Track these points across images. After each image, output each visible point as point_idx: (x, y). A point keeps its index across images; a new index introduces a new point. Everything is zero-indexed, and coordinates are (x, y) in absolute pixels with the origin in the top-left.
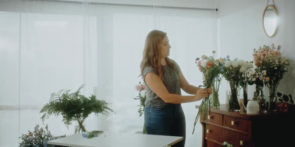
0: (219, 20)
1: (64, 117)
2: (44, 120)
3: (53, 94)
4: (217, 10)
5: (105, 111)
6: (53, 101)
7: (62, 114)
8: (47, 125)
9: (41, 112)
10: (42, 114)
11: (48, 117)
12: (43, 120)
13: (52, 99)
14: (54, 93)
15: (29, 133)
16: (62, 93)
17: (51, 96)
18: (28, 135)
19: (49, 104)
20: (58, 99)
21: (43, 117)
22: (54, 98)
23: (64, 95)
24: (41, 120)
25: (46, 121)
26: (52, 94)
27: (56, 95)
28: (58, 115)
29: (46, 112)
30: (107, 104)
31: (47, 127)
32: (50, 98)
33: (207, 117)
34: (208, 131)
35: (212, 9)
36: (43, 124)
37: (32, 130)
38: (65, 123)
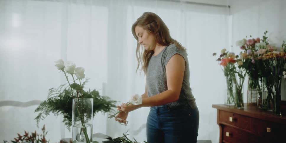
0: (230, 18)
1: (65, 117)
2: (39, 121)
3: (51, 89)
4: (229, 7)
5: (112, 109)
6: (52, 97)
7: (63, 113)
8: (44, 126)
9: (36, 111)
10: (38, 113)
12: (37, 122)
13: (51, 95)
14: (53, 88)
15: (18, 137)
16: (63, 89)
17: (49, 92)
18: (18, 139)
19: (46, 101)
20: (58, 95)
21: (38, 117)
22: (54, 94)
23: (65, 90)
24: (36, 121)
25: (42, 123)
26: (50, 89)
27: (56, 91)
28: (58, 115)
29: (43, 112)
30: (115, 101)
31: (44, 129)
32: (48, 94)
33: (229, 119)
34: (227, 134)
35: (225, 6)
36: (38, 126)
37: (22, 134)
38: (66, 124)
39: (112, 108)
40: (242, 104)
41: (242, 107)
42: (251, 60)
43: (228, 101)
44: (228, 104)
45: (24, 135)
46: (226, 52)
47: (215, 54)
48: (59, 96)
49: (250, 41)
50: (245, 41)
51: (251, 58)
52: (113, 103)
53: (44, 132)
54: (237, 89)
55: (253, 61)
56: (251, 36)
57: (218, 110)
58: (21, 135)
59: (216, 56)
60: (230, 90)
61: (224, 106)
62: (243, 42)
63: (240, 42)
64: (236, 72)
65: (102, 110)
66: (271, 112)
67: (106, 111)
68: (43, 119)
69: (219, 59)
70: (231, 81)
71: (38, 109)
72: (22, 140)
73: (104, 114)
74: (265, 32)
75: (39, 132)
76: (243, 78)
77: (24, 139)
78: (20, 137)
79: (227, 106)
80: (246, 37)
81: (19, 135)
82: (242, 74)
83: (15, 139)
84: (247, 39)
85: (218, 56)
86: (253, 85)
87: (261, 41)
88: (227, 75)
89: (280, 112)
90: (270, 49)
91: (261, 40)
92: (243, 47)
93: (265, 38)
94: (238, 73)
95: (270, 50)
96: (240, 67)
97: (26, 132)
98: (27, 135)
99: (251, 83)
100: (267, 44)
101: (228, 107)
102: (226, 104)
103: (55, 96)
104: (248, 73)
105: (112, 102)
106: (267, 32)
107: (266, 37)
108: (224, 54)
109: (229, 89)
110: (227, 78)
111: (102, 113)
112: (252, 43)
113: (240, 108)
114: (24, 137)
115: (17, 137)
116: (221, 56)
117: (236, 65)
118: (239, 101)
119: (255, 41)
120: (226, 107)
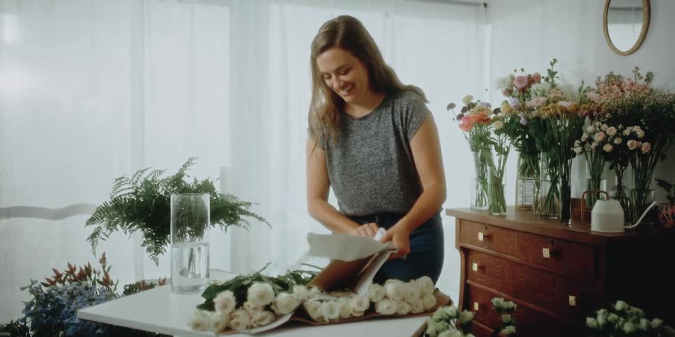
0: (487, 29)
1: (147, 236)
2: (97, 244)
3: (120, 179)
4: (485, 5)
5: (242, 220)
6: (120, 196)
7: (143, 227)
8: (104, 254)
9: (87, 224)
10: (92, 229)
11: (107, 236)
12: (92, 244)
13: (118, 192)
14: (123, 178)
15: (55, 275)
16: (141, 179)
17: (114, 185)
18: (53, 280)
19: (108, 203)
20: (133, 191)
21: (94, 236)
22: (122, 190)
23: (146, 182)
24: (89, 242)
25: (102, 246)
26: (117, 180)
27: (128, 182)
28: (132, 232)
29: (103, 225)
30: (249, 204)
31: (103, 260)
32: (112, 190)
33: (477, 236)
34: (475, 267)
35: (478, 5)
36: (94, 253)
37: (63, 270)
38: (149, 250)
39: (242, 217)
40: (502, 207)
41: (503, 213)
42: (520, 118)
43: (476, 202)
44: (478, 208)
45: (67, 271)
46: (474, 101)
47: (451, 106)
48: (133, 193)
49: (521, 79)
50: (513, 78)
51: (520, 115)
52: (243, 208)
53: (104, 267)
54: (493, 177)
55: (523, 121)
56: (522, 70)
57: (457, 219)
58: (61, 272)
59: (455, 109)
60: (482, 178)
61: (469, 211)
62: (508, 81)
63: (503, 81)
64: (492, 143)
65: (222, 221)
66: (555, 220)
67: (230, 223)
68: (104, 239)
69: (460, 117)
70: (484, 161)
71: (92, 221)
72: (62, 282)
73: (226, 229)
74: (553, 61)
75: (96, 266)
76: (506, 154)
77: (65, 278)
78: (58, 276)
79: (476, 210)
80: (515, 70)
81: (55, 271)
82: (503, 146)
83: (48, 280)
84: (517, 75)
85: (458, 111)
86: (528, 170)
87: (542, 81)
88: (475, 149)
89: (569, 218)
90: (555, 97)
91: (543, 77)
92: (509, 92)
93: (552, 74)
94: (495, 144)
95: (555, 100)
96: (498, 132)
97: (69, 265)
98: (72, 271)
99: (523, 164)
100: (553, 86)
101: (478, 213)
102: (474, 207)
103: (126, 192)
104: (516, 145)
105: (241, 204)
106: (555, 61)
107: (554, 70)
108: (470, 106)
109: (479, 177)
110: (476, 155)
111: (222, 229)
112: (526, 83)
113: (498, 214)
114: (67, 275)
115: (51, 276)
116: (464, 110)
117: (492, 128)
118: (498, 201)
119: (532, 80)
120: (474, 212)
